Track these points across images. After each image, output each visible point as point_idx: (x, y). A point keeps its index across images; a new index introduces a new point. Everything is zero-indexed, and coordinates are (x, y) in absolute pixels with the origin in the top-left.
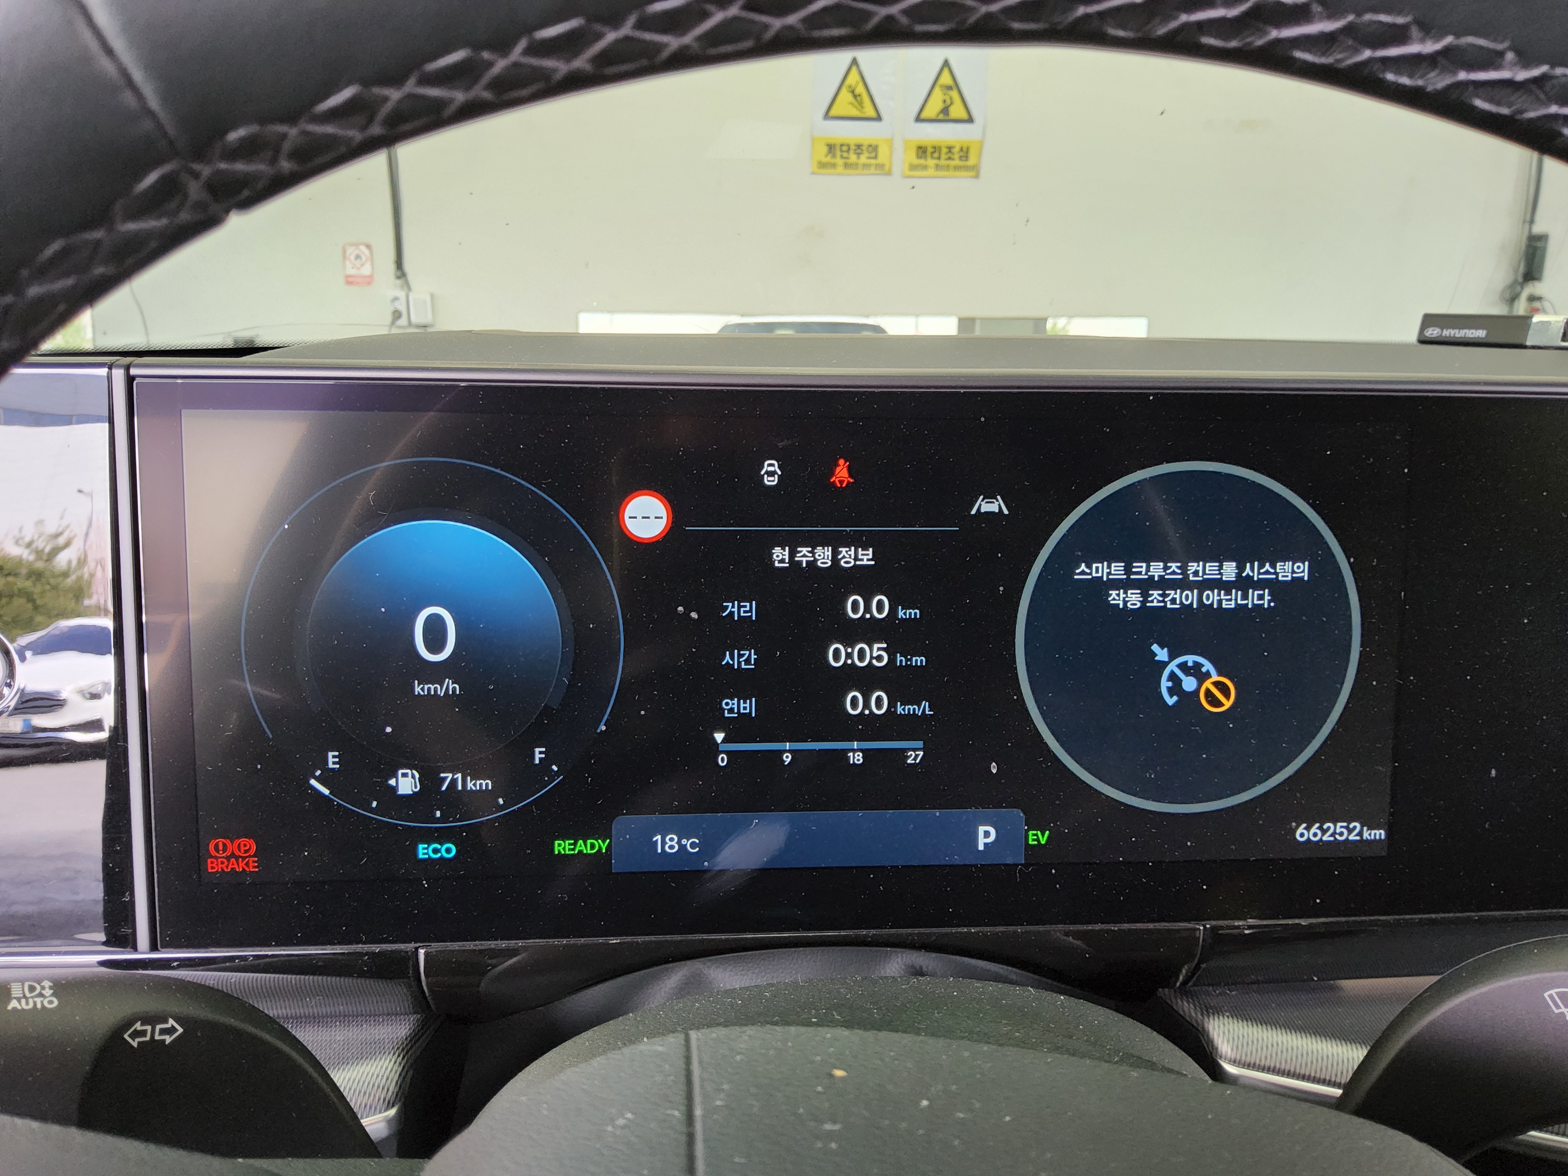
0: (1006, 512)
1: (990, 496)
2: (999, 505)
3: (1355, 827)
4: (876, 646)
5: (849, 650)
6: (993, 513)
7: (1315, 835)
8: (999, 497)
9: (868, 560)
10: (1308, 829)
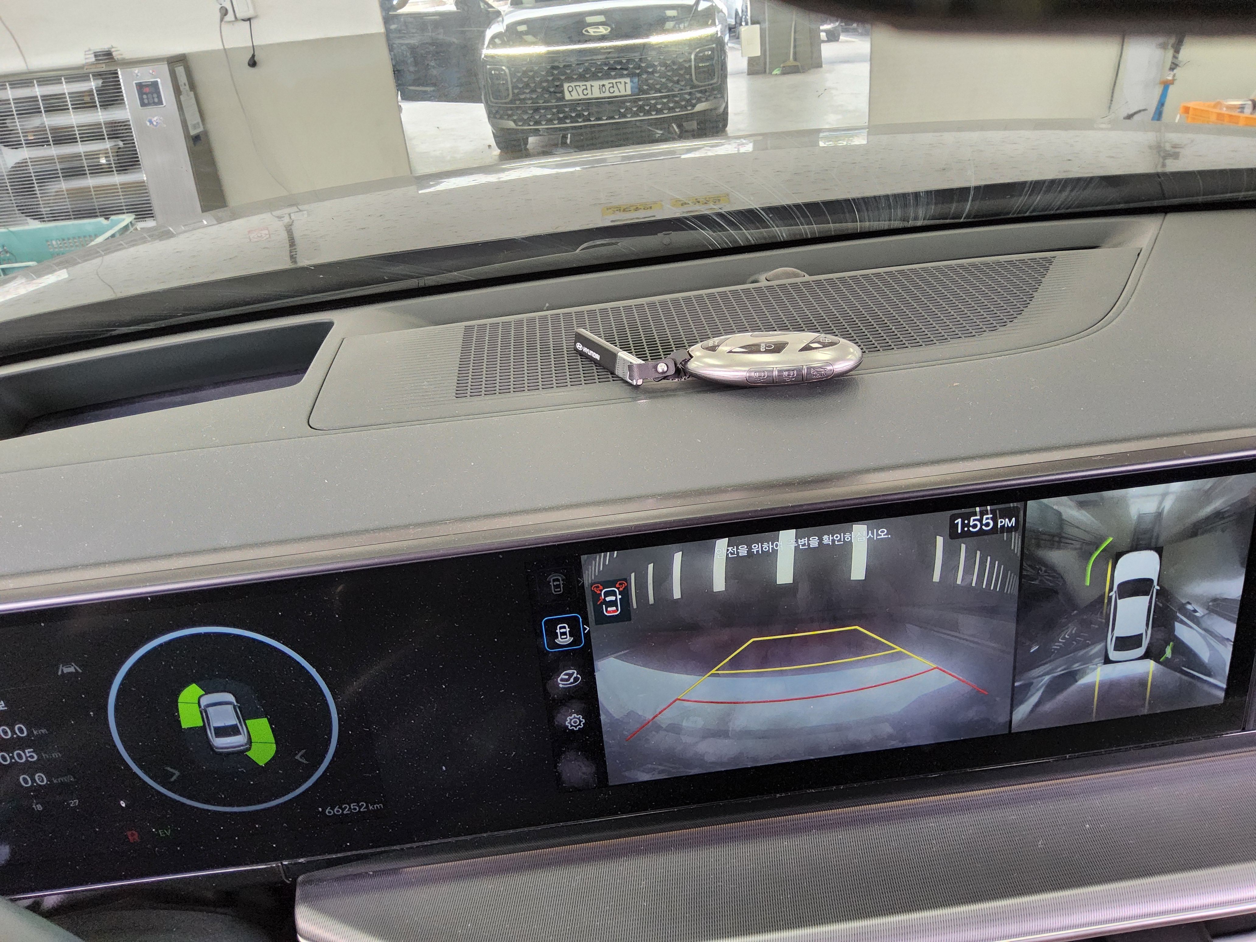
0: (80, 671)
1: (67, 664)
2: (75, 668)
3: (363, 805)
4: (27, 751)
5: (11, 755)
6: (72, 673)
7: (338, 811)
8: (73, 664)
9: (3, 707)
10: (333, 809)
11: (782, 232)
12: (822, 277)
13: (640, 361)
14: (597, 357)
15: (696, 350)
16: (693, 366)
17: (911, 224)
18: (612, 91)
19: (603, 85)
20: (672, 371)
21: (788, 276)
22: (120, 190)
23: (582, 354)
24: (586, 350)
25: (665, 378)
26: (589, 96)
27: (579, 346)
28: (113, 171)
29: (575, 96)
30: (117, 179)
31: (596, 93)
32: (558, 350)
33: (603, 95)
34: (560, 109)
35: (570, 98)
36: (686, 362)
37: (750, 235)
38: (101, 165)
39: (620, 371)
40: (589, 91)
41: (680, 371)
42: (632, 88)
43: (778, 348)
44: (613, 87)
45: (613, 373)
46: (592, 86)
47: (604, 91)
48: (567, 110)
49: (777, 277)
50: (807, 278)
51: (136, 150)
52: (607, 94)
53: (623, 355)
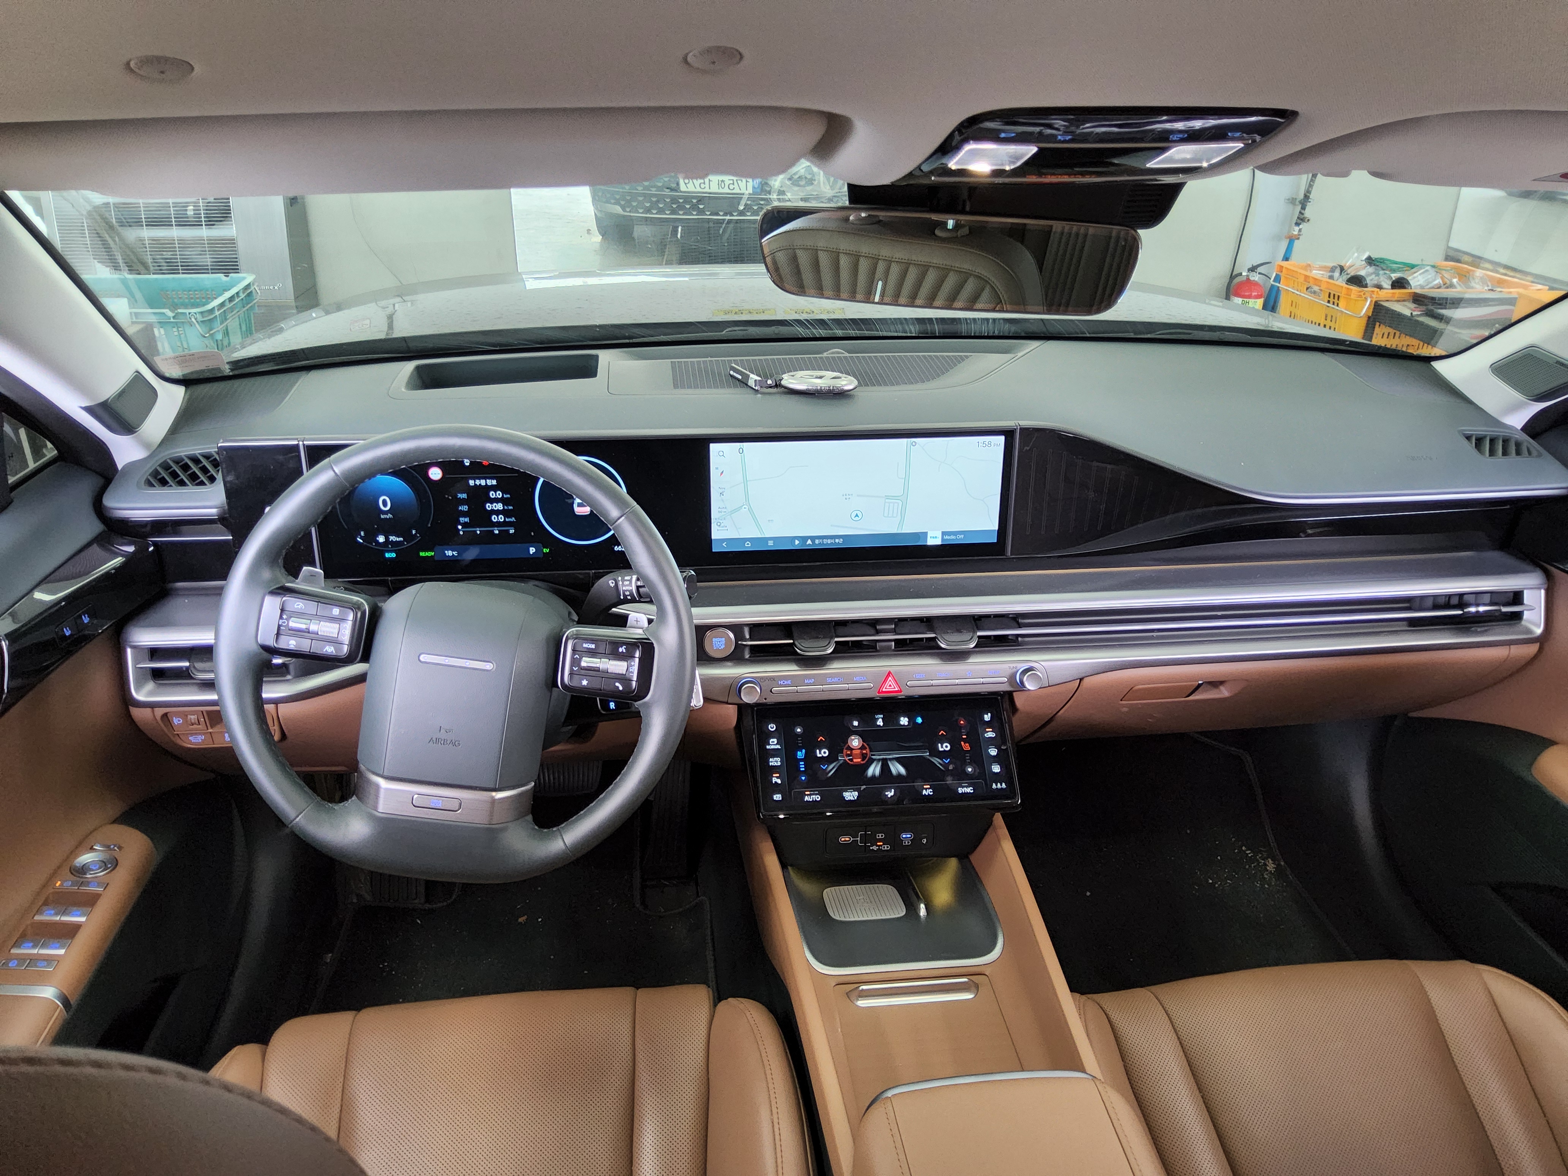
4: (499, 504)
5: (492, 506)
7: (620, 549)
9: (495, 483)
10: (618, 547)
11: (839, 333)
12: (854, 355)
13: (760, 379)
14: (740, 377)
15: (785, 376)
16: (783, 383)
17: (909, 335)
18: (731, 187)
19: (723, 181)
20: (774, 384)
21: (839, 353)
22: (206, 245)
23: (732, 376)
24: (735, 374)
25: (771, 387)
26: (707, 190)
27: (732, 373)
28: (202, 225)
29: (691, 188)
30: (204, 232)
31: (714, 188)
32: (720, 374)
33: (721, 191)
34: (674, 200)
35: (686, 190)
36: (781, 380)
37: (823, 333)
38: (187, 218)
39: (751, 383)
40: (707, 185)
41: (778, 385)
42: (754, 187)
43: (821, 377)
44: (733, 184)
45: (747, 385)
46: (710, 180)
47: (723, 186)
48: (681, 201)
49: (833, 353)
50: (847, 355)
51: (230, 206)
52: (726, 190)
53: (752, 376)
